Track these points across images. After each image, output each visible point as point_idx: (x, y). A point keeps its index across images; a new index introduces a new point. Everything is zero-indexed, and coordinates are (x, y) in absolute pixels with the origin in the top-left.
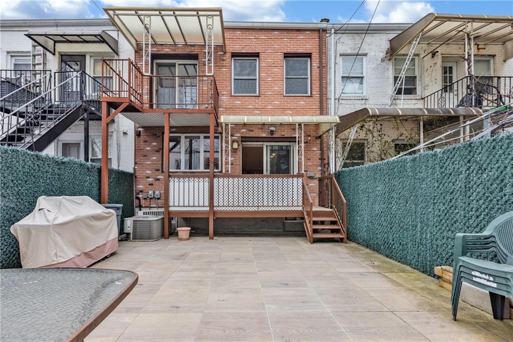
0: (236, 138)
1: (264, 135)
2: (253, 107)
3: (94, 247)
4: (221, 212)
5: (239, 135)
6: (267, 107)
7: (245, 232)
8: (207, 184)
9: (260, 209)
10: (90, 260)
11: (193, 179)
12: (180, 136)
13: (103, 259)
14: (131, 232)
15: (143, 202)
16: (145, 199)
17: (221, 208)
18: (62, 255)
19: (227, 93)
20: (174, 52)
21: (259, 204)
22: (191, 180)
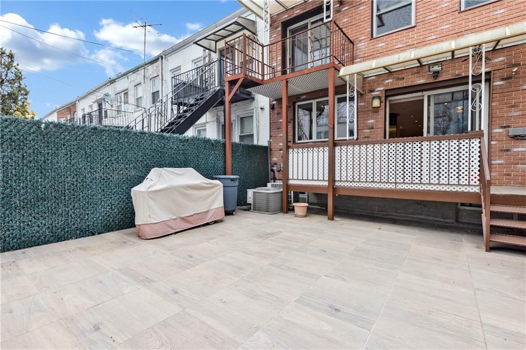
0: (378, 93)
1: (422, 81)
2: (404, 45)
3: (192, 214)
4: (344, 188)
5: (382, 89)
6: (427, 39)
7: (390, 217)
8: (327, 154)
9: (400, 187)
10: (187, 224)
11: (312, 149)
12: (312, 103)
13: (204, 225)
14: (252, 203)
15: (277, 174)
16: (279, 171)
17: (344, 184)
18: (154, 216)
19: (366, 37)
20: (305, 11)
21: (398, 180)
22: (310, 151)
